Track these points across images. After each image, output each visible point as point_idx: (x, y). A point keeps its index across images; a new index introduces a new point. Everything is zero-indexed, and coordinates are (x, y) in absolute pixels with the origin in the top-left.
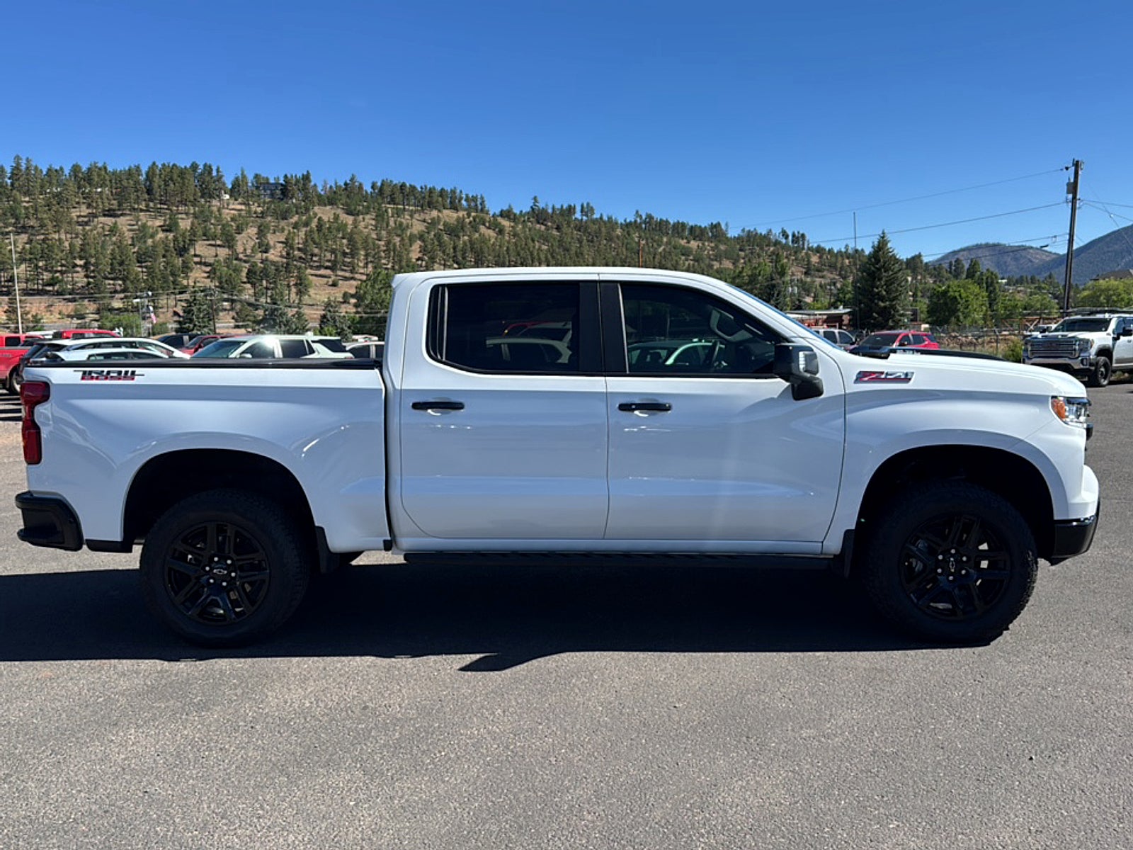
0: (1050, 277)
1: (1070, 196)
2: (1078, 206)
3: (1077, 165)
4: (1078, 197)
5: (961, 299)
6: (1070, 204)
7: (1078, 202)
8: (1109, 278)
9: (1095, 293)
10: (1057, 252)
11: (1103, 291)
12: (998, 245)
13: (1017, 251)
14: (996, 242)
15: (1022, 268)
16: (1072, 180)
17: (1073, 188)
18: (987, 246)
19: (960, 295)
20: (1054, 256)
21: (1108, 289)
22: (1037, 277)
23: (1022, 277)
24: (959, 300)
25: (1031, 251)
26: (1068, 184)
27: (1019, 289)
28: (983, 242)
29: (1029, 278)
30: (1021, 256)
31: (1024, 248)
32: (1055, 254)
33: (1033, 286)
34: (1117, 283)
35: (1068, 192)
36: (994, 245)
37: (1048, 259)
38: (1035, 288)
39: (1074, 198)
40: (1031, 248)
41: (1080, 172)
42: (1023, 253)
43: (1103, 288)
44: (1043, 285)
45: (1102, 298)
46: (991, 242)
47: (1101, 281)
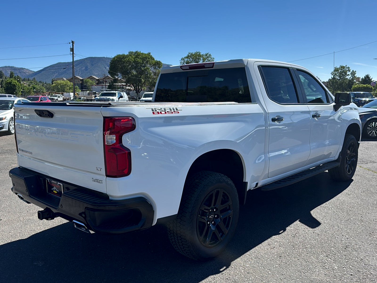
0: (34, 79)
1: (72, 52)
2: (74, 56)
3: (73, 42)
4: (74, 53)
5: (17, 85)
6: (72, 55)
7: (74, 54)
8: (60, 80)
9: (57, 85)
10: (34, 71)
11: (59, 84)
12: (13, 67)
13: (19, 69)
14: (12, 66)
15: (22, 76)
16: (72, 47)
17: (72, 50)
18: (9, 67)
19: (16, 84)
20: (33, 72)
21: (61, 84)
22: (30, 78)
23: (24, 79)
24: (16, 86)
25: (25, 70)
26: (71, 48)
27: (24, 83)
28: (8, 66)
29: (27, 79)
30: (22, 71)
31: (23, 69)
32: (33, 71)
33: (29, 82)
34: (63, 81)
35: (71, 51)
36: (12, 67)
37: (31, 73)
38: (30, 82)
39: (73, 53)
40: (25, 69)
41: (74, 45)
42: (23, 70)
43: (59, 83)
44: (32, 82)
45: (59, 87)
46: (10, 66)
47: (58, 81)
